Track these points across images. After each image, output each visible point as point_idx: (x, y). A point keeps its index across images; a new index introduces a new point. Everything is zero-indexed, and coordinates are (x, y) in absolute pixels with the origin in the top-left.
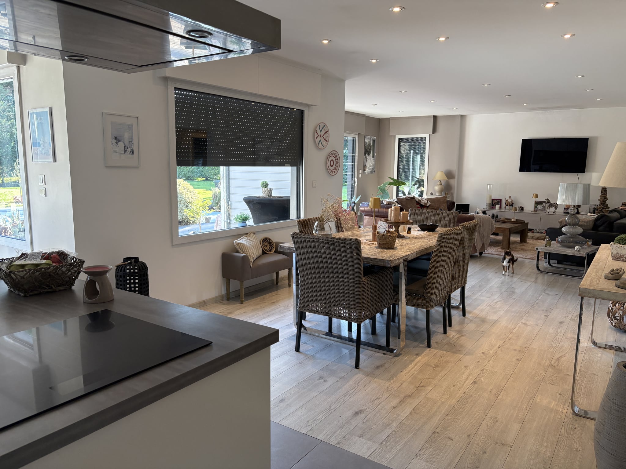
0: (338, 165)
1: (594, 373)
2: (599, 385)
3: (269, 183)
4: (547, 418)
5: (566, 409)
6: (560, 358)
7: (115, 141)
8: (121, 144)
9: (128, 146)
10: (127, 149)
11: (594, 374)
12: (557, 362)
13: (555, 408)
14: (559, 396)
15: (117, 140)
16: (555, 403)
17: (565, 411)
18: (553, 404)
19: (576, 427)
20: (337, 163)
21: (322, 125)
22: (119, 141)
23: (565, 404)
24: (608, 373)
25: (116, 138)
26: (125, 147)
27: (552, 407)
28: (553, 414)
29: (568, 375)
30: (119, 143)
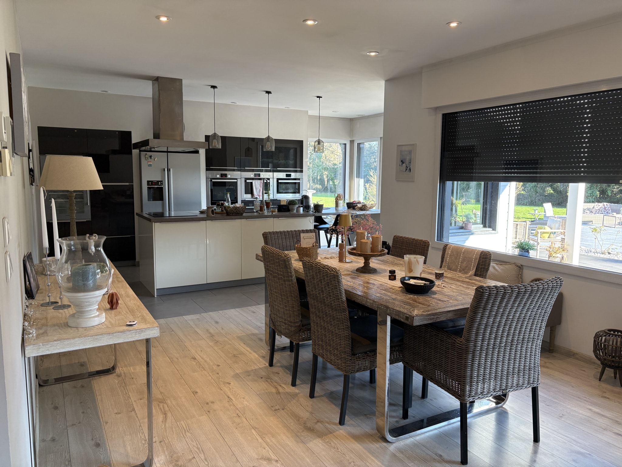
1: (120, 415)
2: (108, 403)
4: (128, 360)
5: (121, 371)
6: (164, 416)
7: (401, 163)
8: (404, 165)
9: (408, 166)
10: (407, 168)
11: (119, 413)
12: (162, 408)
13: (128, 368)
14: (133, 376)
15: (403, 162)
16: (131, 371)
17: (120, 369)
18: (132, 369)
19: (107, 363)
22: (403, 163)
23: (124, 373)
24: (107, 423)
25: (402, 161)
26: (406, 167)
27: (131, 368)
28: (126, 363)
29: (141, 399)
30: (403, 165)
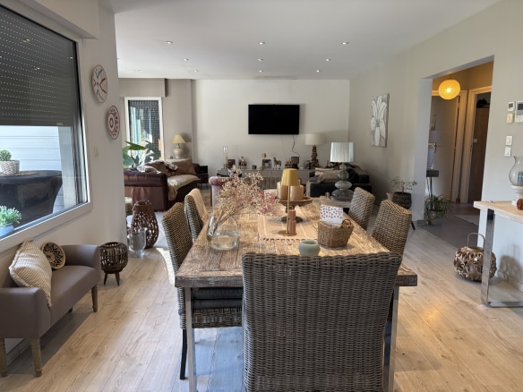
0: (118, 125)
3: (11, 153)
20: (117, 122)
21: (99, 69)
